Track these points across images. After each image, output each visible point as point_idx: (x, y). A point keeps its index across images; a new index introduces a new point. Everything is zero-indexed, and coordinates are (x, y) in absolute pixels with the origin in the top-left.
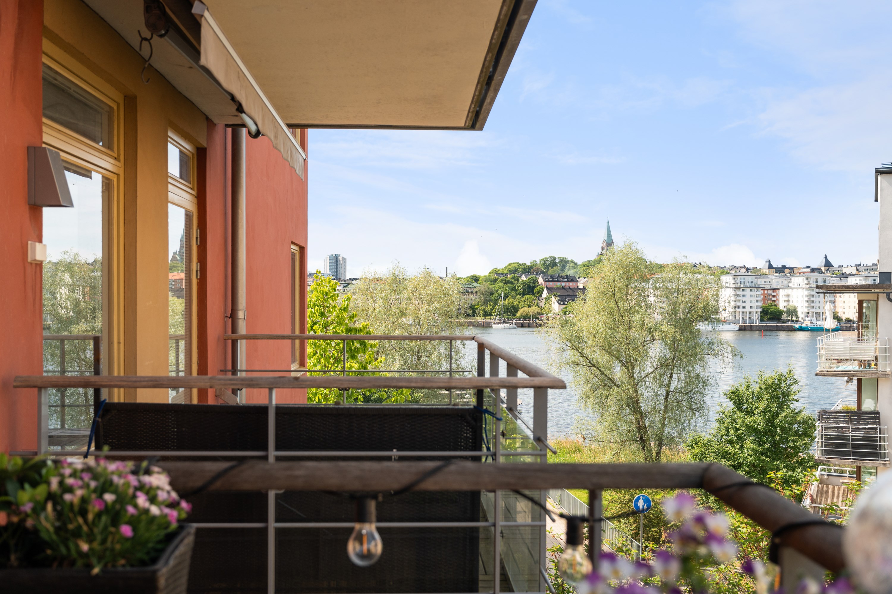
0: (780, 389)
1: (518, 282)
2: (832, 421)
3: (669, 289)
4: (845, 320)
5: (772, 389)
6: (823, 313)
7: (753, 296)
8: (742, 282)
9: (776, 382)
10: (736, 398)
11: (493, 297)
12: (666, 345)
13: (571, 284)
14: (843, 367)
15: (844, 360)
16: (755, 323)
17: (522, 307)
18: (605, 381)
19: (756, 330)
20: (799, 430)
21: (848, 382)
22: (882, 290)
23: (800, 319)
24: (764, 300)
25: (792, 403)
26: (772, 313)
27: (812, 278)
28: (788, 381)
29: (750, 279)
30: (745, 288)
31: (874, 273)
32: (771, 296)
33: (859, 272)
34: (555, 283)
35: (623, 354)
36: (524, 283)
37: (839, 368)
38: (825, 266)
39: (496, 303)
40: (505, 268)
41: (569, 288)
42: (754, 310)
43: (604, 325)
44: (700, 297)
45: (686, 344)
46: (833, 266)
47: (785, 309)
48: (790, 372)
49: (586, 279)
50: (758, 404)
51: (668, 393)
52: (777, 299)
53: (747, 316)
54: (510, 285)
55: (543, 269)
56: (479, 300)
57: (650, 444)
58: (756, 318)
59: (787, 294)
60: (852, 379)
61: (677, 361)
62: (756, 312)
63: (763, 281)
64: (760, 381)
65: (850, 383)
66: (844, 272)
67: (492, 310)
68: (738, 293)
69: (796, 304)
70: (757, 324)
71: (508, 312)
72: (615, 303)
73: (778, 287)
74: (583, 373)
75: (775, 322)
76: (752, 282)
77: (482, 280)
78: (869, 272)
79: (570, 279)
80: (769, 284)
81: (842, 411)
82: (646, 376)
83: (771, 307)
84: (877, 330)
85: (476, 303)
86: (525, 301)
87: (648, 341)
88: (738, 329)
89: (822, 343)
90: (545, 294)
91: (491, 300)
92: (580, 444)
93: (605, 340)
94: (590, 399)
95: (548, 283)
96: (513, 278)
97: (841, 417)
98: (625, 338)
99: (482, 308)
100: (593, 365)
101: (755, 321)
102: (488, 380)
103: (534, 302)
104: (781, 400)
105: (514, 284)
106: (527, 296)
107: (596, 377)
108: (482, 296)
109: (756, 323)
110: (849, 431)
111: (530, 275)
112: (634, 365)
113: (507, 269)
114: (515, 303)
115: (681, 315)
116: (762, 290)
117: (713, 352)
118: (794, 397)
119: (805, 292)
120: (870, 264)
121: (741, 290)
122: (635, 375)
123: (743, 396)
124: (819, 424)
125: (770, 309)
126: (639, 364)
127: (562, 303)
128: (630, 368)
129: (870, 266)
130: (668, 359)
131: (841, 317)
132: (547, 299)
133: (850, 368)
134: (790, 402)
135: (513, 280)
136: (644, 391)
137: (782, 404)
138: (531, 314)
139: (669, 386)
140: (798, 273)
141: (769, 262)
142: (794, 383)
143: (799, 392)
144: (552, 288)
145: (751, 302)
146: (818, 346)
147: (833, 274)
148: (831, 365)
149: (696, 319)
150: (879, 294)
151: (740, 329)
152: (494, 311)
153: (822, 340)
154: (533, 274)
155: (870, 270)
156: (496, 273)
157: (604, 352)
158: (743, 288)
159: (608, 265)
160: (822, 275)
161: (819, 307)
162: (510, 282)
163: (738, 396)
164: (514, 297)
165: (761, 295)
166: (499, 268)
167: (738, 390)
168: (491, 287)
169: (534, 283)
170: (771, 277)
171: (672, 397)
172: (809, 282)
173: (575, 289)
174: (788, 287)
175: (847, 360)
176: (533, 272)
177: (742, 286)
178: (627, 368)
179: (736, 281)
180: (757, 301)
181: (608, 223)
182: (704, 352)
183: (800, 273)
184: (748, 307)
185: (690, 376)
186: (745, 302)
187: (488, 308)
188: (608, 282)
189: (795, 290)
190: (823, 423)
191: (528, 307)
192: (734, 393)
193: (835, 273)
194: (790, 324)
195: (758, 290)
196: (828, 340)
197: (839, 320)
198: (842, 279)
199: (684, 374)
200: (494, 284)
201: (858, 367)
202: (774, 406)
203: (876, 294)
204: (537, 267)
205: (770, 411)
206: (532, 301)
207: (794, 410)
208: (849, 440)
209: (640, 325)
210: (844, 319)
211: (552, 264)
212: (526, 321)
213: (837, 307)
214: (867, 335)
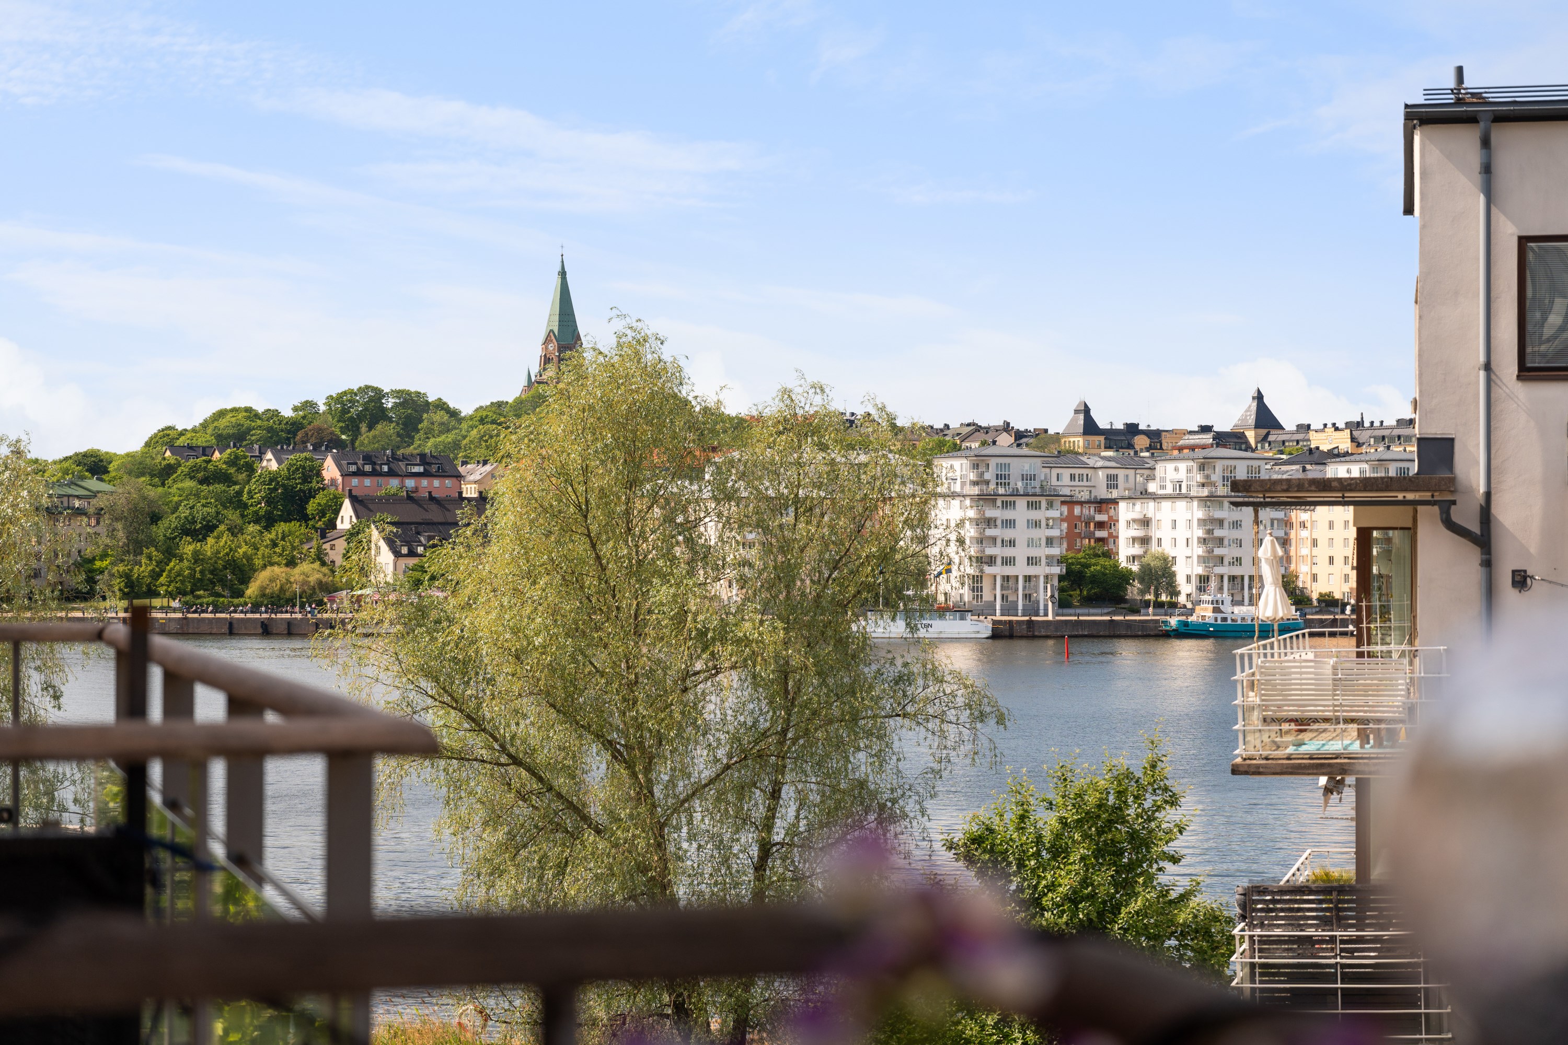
0: (1124, 822)
1: (249, 477)
2: (1282, 918)
3: (769, 499)
4: (1319, 601)
5: (1100, 823)
6: (1251, 578)
7: (1037, 524)
8: (1002, 479)
9: (1112, 800)
10: (987, 857)
11: (161, 530)
12: (755, 686)
13: (436, 483)
14: (1312, 744)
15: (1316, 720)
16: (1042, 612)
17: (265, 566)
18: (556, 813)
19: (1047, 637)
20: (1181, 957)
21: (1328, 790)
22: (1427, 496)
23: (1182, 599)
24: (1071, 537)
25: (1160, 869)
26: (1095, 580)
27: (1219, 465)
28: (1148, 795)
29: (1027, 467)
30: (1012, 499)
31: (1401, 449)
32: (1092, 525)
33: (1359, 445)
34: (381, 480)
35: (617, 720)
36: (271, 481)
37: (1303, 749)
38: (1257, 426)
39: (170, 552)
40: (205, 425)
41: (432, 498)
42: (1041, 570)
43: (549, 621)
44: (868, 524)
45: (824, 683)
46: (1281, 428)
47: (1135, 568)
48: (1153, 766)
49: (488, 468)
50: (1053, 876)
51: (766, 849)
52: (1110, 535)
53: (1017, 590)
54: (220, 487)
55: (338, 432)
56: (108, 541)
57: (708, 1025)
58: (1045, 595)
59: (1141, 517)
60: (1342, 782)
61: (795, 741)
62: (1046, 577)
63: (1066, 473)
64: (1060, 800)
65: (1335, 796)
66: (1313, 446)
67: (156, 575)
68: (990, 513)
69: (1168, 550)
70: (1050, 617)
71: (213, 583)
72: (588, 546)
73: (1115, 494)
74: (479, 789)
75: (1106, 610)
76: (1033, 477)
77: (118, 469)
78: (1388, 447)
79: (434, 469)
80: (1085, 483)
81: (1313, 886)
82: (694, 794)
83: (1093, 561)
84: (1415, 624)
85: (98, 552)
86: (274, 544)
87: (698, 673)
88: (989, 633)
89: (1251, 668)
90: (346, 517)
91: (152, 542)
92: (469, 1035)
93: (554, 671)
94: (506, 877)
95: (355, 481)
96: (233, 462)
97: (1310, 905)
98: (623, 665)
99: (121, 568)
100: (516, 761)
101: (1042, 607)
102: (156, 730)
103: (306, 547)
104: (1125, 860)
105: (235, 483)
106: (282, 527)
107: (525, 800)
108: (119, 525)
109: (1046, 615)
110: (1332, 950)
111: (291, 452)
112: (651, 758)
113: (209, 431)
114: (241, 551)
115: (805, 584)
116: (1063, 503)
117: (909, 709)
118: (1165, 849)
119: (1199, 513)
120: (1390, 421)
121: (999, 503)
122: (658, 791)
123: (1007, 851)
124: (1243, 930)
125: (1088, 566)
126: (668, 754)
127: (405, 550)
128: (639, 768)
129: (1392, 428)
130: (764, 734)
131: (1307, 592)
132: (353, 534)
133: (1335, 746)
134: (1155, 866)
135: (232, 470)
136: (685, 845)
137: (1128, 872)
138: (296, 588)
139: (768, 825)
140: (1174, 448)
141: (1087, 411)
142: (1166, 802)
143: (1181, 832)
144: (372, 499)
145: (1030, 543)
146: (1239, 676)
147: (1282, 452)
148: (1278, 739)
149: (854, 596)
150: (1419, 508)
151: (996, 635)
152: (162, 579)
153: (1250, 656)
154: (305, 449)
155: (1392, 439)
156: (172, 447)
157: (553, 714)
158: (1005, 499)
159: (562, 413)
160: (1249, 454)
161: (1239, 561)
162: (221, 477)
163: (992, 851)
164: (235, 531)
165: (1062, 520)
166: (180, 428)
167: (991, 831)
168: (153, 493)
169: (306, 479)
170: (1091, 462)
171: (778, 862)
172: (1208, 477)
173: (449, 500)
174: (1145, 495)
175: (1326, 720)
176: (304, 442)
177: (1001, 491)
178: (630, 766)
179: (982, 474)
180: (1050, 541)
181: (563, 274)
182: (884, 708)
183: (1181, 449)
184: (1021, 561)
185: (835, 789)
186: (1012, 543)
187: (143, 569)
188: (563, 473)
189: (1166, 504)
190: (1255, 926)
191: (287, 565)
192: (977, 840)
193: (1288, 449)
194: (1150, 615)
195: (1050, 505)
196: (1269, 658)
197: (1298, 598)
198: (1308, 467)
199: (818, 783)
200: (163, 485)
201: (1358, 743)
202: (1103, 878)
203: (1410, 508)
204: (316, 423)
205: (1092, 897)
206: (302, 543)
207: (1167, 891)
208: (1332, 978)
209: (672, 619)
210: (1315, 597)
211: (371, 415)
212: (279, 616)
213: (1294, 560)
214: (1384, 643)
